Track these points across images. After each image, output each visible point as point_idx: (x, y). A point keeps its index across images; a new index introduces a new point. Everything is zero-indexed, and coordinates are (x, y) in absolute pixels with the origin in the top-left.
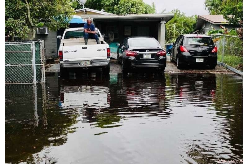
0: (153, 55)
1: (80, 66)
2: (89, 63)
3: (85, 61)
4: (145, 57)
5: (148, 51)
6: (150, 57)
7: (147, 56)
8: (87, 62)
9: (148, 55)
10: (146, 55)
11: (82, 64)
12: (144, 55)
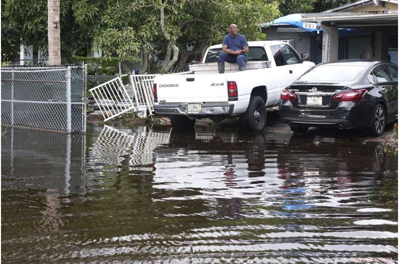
0: (325, 99)
1: (181, 112)
2: (199, 108)
3: (194, 104)
4: (310, 102)
5: (316, 89)
6: (319, 102)
7: (314, 100)
8: (196, 105)
9: (316, 98)
10: (313, 98)
11: (189, 110)
12: (308, 98)
